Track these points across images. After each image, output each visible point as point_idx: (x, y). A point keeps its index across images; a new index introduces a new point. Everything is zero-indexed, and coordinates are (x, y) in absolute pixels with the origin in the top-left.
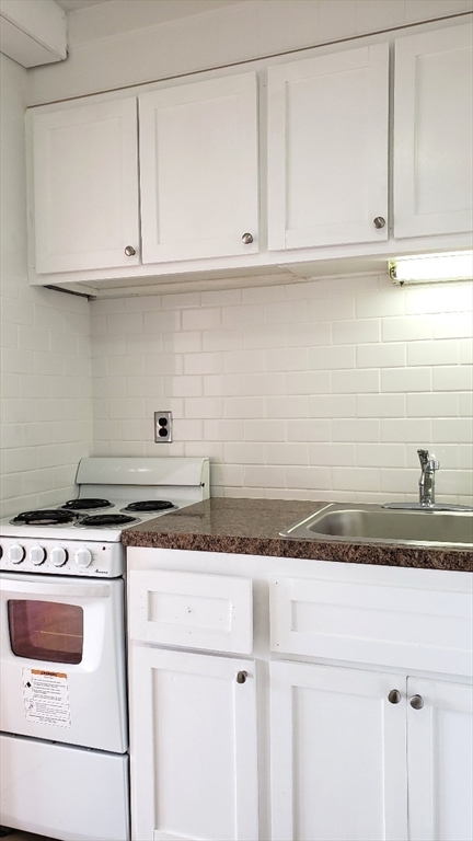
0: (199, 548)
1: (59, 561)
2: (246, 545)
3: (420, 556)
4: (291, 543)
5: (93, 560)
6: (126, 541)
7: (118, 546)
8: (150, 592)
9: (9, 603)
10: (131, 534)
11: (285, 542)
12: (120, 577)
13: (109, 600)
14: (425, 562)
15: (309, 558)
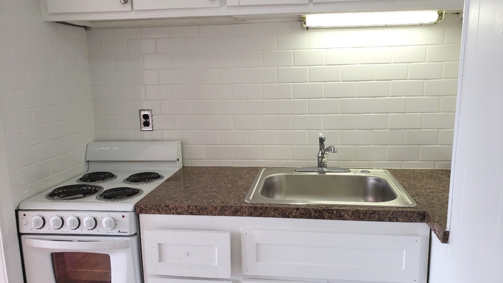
0: (192, 214)
1: (91, 227)
2: (225, 210)
3: (337, 213)
4: (255, 208)
5: (116, 224)
6: (139, 210)
7: (133, 214)
8: (159, 244)
9: (52, 254)
10: (142, 206)
11: (251, 207)
12: (136, 234)
13: (129, 250)
14: (340, 216)
15: (267, 217)
